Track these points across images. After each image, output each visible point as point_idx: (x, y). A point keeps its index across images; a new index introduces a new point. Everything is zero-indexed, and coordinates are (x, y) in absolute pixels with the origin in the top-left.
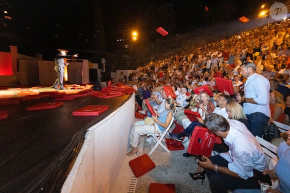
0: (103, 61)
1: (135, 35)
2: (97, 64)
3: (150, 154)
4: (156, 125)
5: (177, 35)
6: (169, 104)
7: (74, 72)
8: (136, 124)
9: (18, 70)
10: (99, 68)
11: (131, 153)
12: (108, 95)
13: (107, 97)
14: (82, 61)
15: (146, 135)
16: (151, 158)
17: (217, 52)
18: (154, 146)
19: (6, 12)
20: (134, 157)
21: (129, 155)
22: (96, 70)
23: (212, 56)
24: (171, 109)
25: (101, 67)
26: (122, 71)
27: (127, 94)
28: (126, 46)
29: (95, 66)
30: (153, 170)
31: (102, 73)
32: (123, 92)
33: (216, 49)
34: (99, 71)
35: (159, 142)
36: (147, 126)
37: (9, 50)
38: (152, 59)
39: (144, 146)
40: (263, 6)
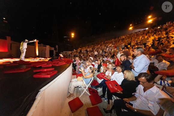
0: (57, 46)
1: (73, 35)
2: (54, 48)
3: (80, 97)
4: (84, 81)
5: (93, 36)
6: (91, 70)
7: (42, 51)
8: (73, 80)
9: (11, 49)
10: (55, 50)
11: (69, 96)
12: (58, 64)
13: (57, 65)
14: (46, 46)
15: (78, 86)
16: (81, 99)
17: (111, 45)
18: (82, 92)
19: (4, 18)
20: (71, 99)
21: (69, 97)
22: (53, 51)
23: (109, 46)
24: (92, 73)
25: (55, 49)
26: (66, 52)
27: (68, 63)
28: (68, 40)
29: (53, 49)
30: (82, 107)
31: (56, 53)
32: (66, 62)
33: (110, 43)
34: (55, 51)
35: (85, 90)
36: (79, 82)
37: (6, 39)
38: (81, 46)
39: (77, 92)
40: (131, 25)
